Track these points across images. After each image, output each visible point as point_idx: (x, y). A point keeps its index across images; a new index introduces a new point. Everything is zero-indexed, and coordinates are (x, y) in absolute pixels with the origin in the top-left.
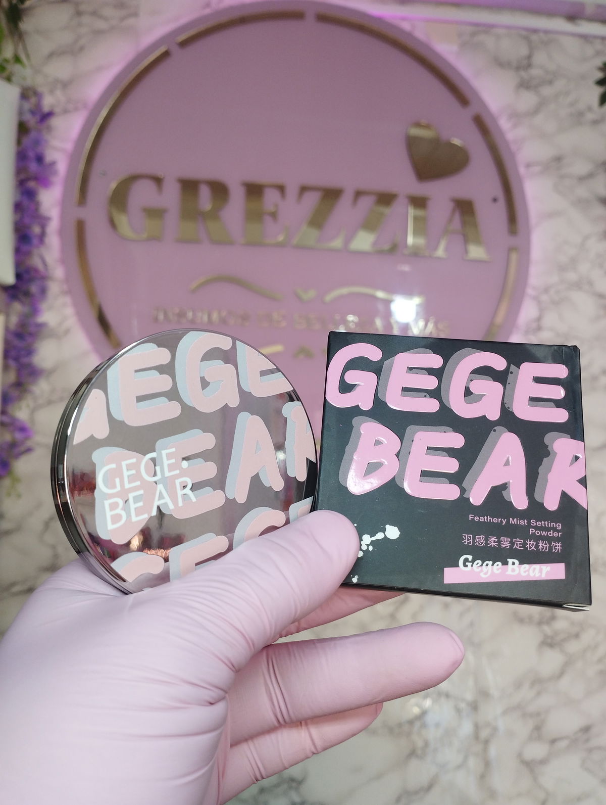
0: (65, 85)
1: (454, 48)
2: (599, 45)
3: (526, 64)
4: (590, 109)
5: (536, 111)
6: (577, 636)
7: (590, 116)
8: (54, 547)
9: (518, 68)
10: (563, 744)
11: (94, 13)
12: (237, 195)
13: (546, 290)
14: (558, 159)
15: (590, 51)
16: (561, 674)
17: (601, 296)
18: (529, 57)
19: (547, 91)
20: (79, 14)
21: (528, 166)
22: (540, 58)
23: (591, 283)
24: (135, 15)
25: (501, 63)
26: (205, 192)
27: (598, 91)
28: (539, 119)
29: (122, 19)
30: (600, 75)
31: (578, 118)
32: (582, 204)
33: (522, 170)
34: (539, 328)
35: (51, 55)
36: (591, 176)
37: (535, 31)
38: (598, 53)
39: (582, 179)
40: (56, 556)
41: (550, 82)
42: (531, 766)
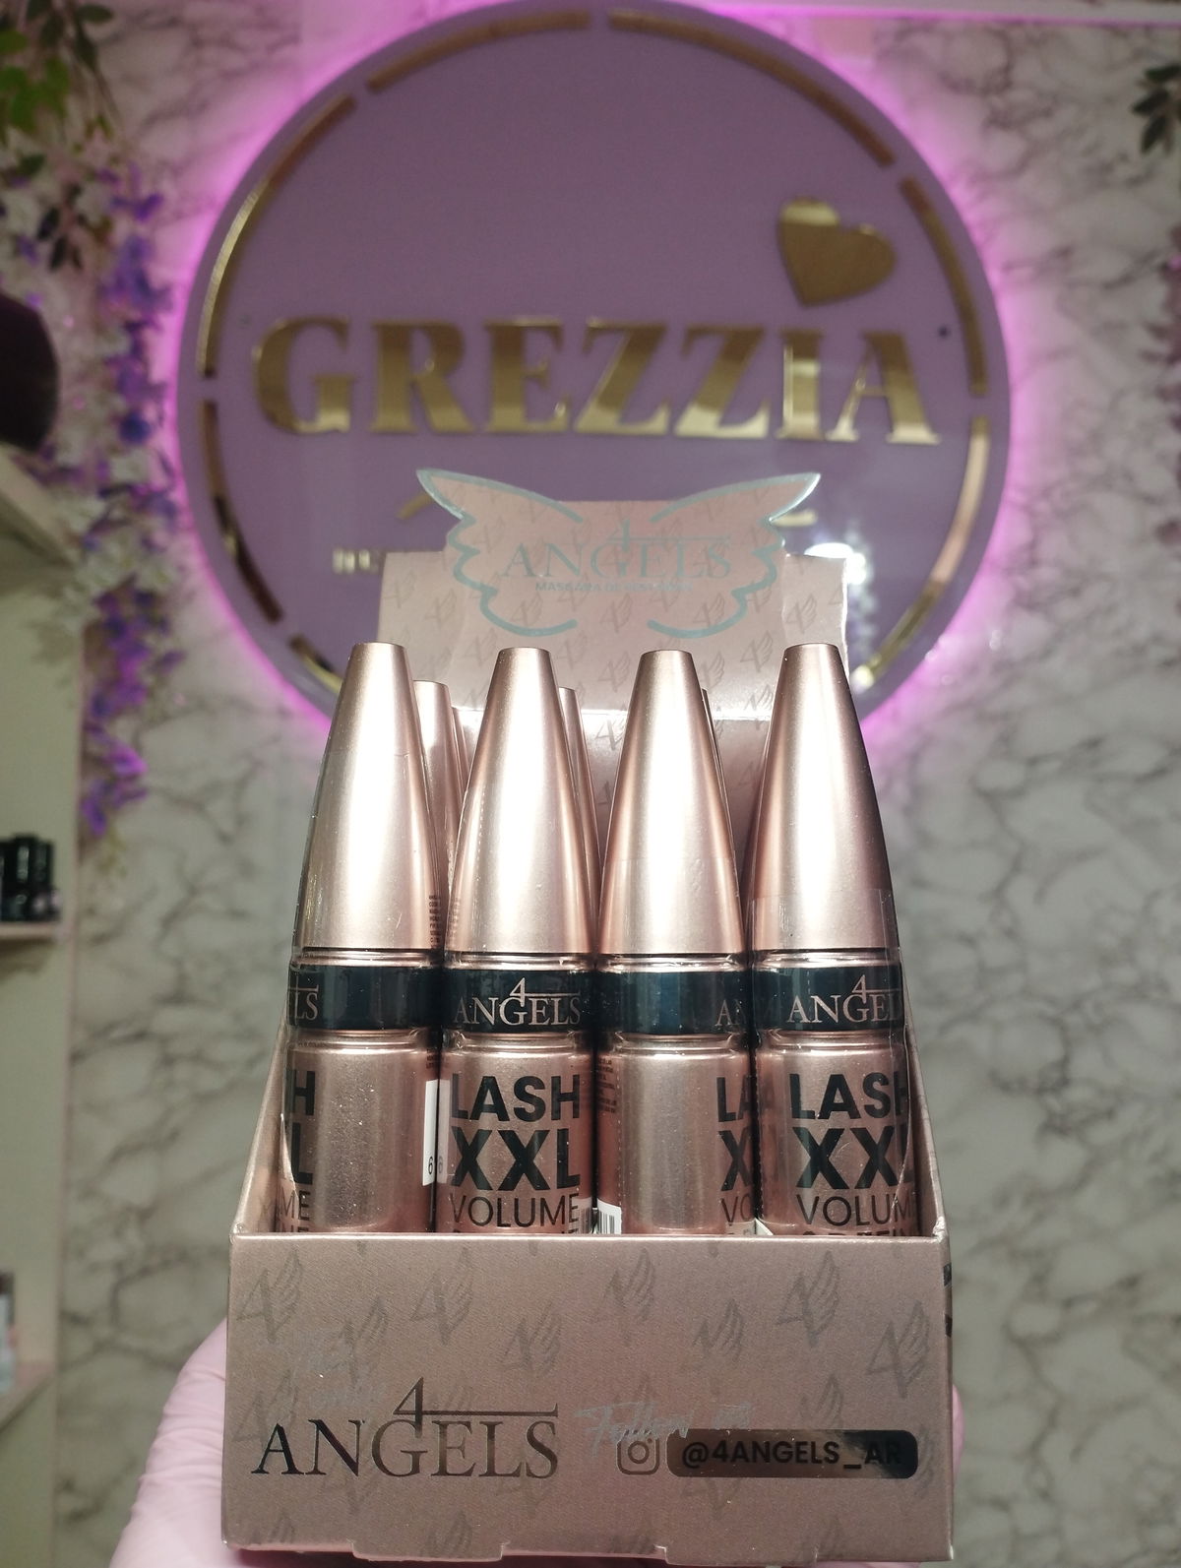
0: (177, 170)
1: (866, 62)
2: (1140, 41)
3: (1002, 82)
4: (1124, 158)
5: (1021, 166)
6: (1110, 1114)
7: (1123, 172)
8: (178, 963)
9: (986, 91)
10: (1088, 1309)
11: (226, 43)
12: (477, 349)
13: (1046, 493)
14: (1064, 253)
15: (1121, 50)
16: (1081, 1181)
17: (1150, 500)
18: (1007, 69)
19: (1041, 129)
20: (197, 43)
21: (1008, 267)
22: (1028, 70)
23: (1129, 477)
24: (294, 39)
25: (953, 84)
26: (421, 343)
27: (1138, 125)
28: (1027, 182)
29: (272, 48)
30: (1140, 94)
31: (1100, 175)
32: (1110, 332)
33: (995, 277)
34: (1033, 563)
35: (153, 120)
36: (1126, 280)
37: (1018, 23)
38: (1138, 55)
39: (1109, 287)
40: (182, 978)
41: (1047, 113)
42: (1027, 1347)
